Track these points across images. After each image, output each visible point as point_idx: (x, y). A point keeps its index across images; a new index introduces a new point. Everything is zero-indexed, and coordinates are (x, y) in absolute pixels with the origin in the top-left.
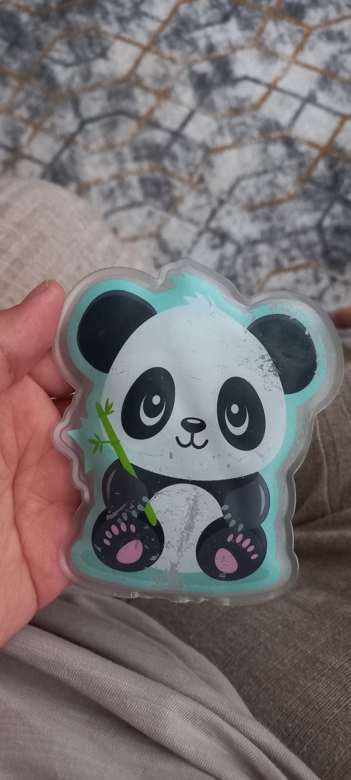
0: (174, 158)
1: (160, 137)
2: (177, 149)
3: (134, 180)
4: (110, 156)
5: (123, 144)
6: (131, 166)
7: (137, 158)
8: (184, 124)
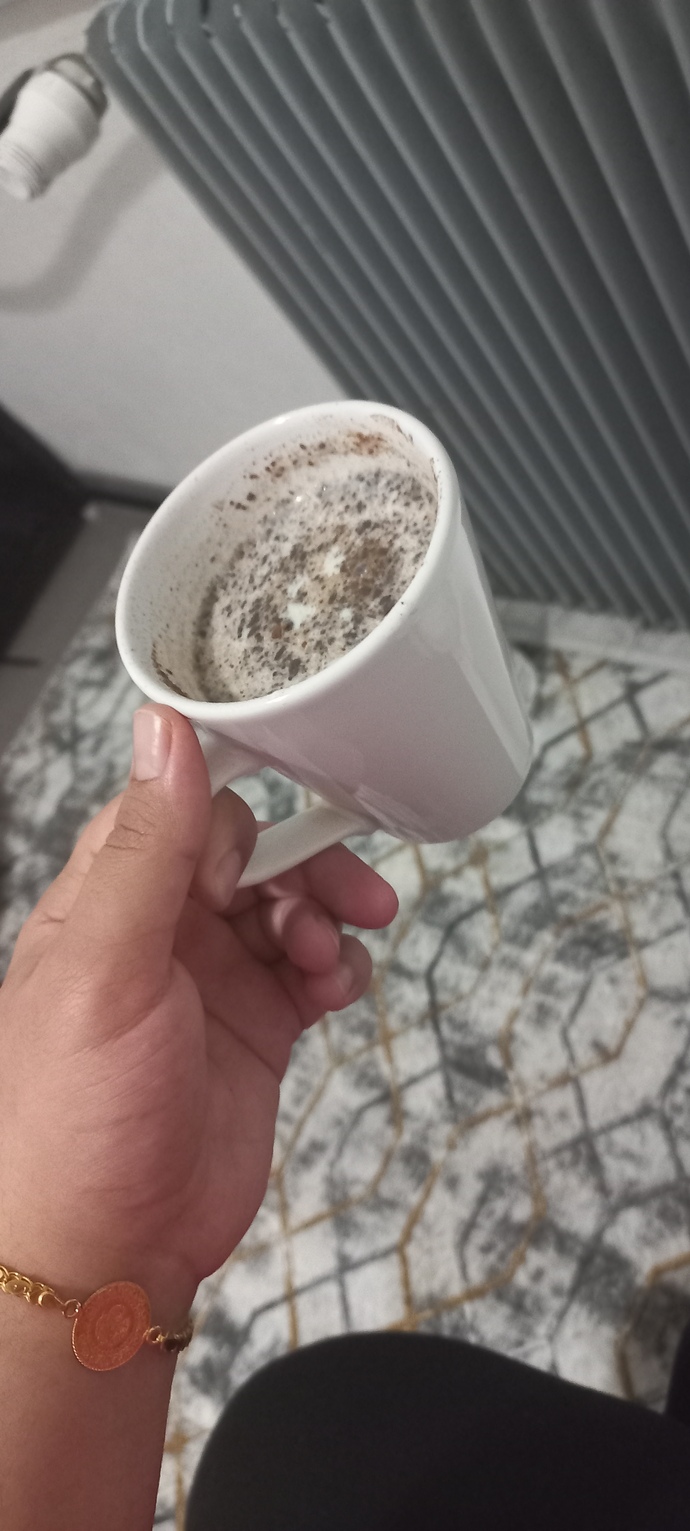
0: (564, 897)
1: (525, 897)
2: (558, 885)
3: (551, 968)
4: (496, 974)
5: (495, 947)
6: (530, 958)
7: (527, 943)
8: (535, 854)
